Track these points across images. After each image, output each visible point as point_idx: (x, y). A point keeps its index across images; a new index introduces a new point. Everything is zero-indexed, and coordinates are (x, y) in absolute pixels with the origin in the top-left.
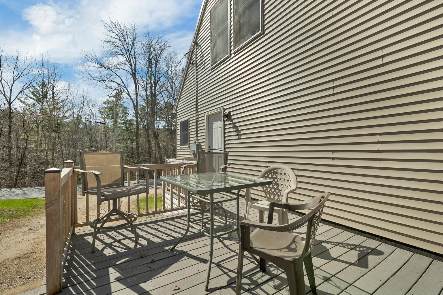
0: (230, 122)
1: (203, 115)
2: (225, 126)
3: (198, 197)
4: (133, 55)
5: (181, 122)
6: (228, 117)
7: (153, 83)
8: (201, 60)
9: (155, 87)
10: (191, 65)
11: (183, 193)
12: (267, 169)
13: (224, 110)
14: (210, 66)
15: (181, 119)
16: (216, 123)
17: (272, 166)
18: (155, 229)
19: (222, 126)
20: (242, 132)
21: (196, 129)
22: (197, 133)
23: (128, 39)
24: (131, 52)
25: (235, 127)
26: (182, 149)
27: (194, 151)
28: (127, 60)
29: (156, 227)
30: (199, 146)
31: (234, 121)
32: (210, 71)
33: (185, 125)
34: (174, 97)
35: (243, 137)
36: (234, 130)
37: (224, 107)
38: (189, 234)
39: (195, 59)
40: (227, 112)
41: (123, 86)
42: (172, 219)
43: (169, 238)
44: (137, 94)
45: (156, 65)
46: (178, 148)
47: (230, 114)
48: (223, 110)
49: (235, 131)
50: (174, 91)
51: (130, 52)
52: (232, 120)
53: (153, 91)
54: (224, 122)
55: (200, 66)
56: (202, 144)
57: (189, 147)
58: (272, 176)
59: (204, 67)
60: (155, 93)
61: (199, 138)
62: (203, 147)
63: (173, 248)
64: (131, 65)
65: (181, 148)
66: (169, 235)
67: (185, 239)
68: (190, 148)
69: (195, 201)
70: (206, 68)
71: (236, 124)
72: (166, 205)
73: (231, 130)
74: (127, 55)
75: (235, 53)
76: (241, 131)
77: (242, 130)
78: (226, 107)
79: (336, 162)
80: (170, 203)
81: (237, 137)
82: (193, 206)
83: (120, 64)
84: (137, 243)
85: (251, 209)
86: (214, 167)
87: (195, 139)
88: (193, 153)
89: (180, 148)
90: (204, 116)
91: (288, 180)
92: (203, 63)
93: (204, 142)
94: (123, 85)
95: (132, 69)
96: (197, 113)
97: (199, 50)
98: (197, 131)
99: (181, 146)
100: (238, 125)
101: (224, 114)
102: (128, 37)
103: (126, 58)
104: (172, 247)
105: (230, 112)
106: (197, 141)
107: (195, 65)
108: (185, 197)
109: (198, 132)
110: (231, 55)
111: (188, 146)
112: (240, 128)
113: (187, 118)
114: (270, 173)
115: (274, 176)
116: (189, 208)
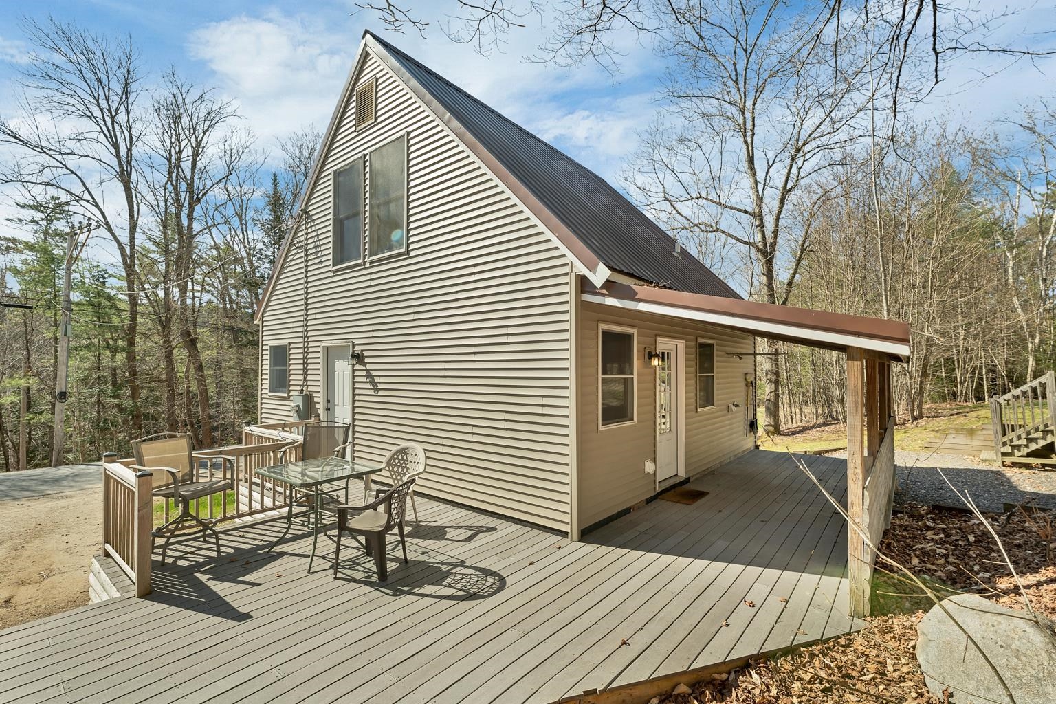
0: (361, 367)
1: (317, 344)
2: (354, 371)
3: (304, 490)
4: (124, 124)
5: (271, 347)
6: (359, 358)
7: (183, 199)
8: (315, 247)
9: (191, 209)
10: (294, 247)
11: (270, 483)
12: (398, 448)
13: (354, 345)
14: (330, 265)
15: (269, 341)
16: (341, 361)
17: (404, 444)
18: (240, 536)
19: (351, 369)
20: (380, 386)
21: (304, 366)
22: (305, 374)
23: (108, 77)
24: (116, 114)
25: (369, 376)
26: (272, 398)
27: (298, 406)
28: (103, 132)
29: (242, 534)
30: (308, 399)
31: (369, 366)
32: (331, 274)
33: (280, 354)
34: (244, 239)
35: (380, 393)
36: (368, 380)
37: (354, 340)
38: (288, 536)
39: (302, 238)
40: (358, 349)
41: (87, 201)
42: (263, 523)
43: (263, 543)
44: (133, 227)
45: (195, 155)
46: (264, 396)
47: (363, 354)
48: (351, 345)
49: (370, 382)
50: (246, 225)
51: (114, 114)
52: (365, 364)
53: (185, 221)
54: (353, 366)
55: (313, 257)
56: (314, 394)
57: (289, 396)
58: (403, 457)
59: (321, 262)
60: (190, 227)
61: (309, 383)
62: (316, 400)
63: (270, 550)
64: (116, 146)
65: (270, 396)
66: (262, 540)
67: (282, 541)
68: (292, 398)
69: (299, 496)
70: (324, 264)
71: (371, 372)
72: (241, 506)
73: (364, 379)
74: (104, 120)
75: (371, 263)
76: (378, 384)
77: (380, 383)
78: (356, 342)
79: (476, 438)
80: (247, 500)
81: (372, 392)
82: (295, 502)
83: (80, 138)
84: (218, 551)
85: (369, 498)
86: (336, 436)
87: (301, 383)
88: (297, 411)
89: (268, 397)
90: (319, 346)
91: (415, 462)
92: (319, 255)
93: (319, 392)
94: (87, 197)
95: (118, 156)
96: (305, 337)
97: (311, 227)
98: (306, 370)
99: (270, 392)
100: (373, 373)
101: (353, 351)
102: (107, 73)
103: (98, 124)
104: (267, 550)
105: (362, 351)
106: (304, 389)
107: (303, 250)
108: (272, 487)
109: (307, 372)
110: (364, 263)
111: (286, 395)
112: (377, 379)
113: (285, 342)
114: (401, 454)
115: (405, 458)
116: (291, 506)
